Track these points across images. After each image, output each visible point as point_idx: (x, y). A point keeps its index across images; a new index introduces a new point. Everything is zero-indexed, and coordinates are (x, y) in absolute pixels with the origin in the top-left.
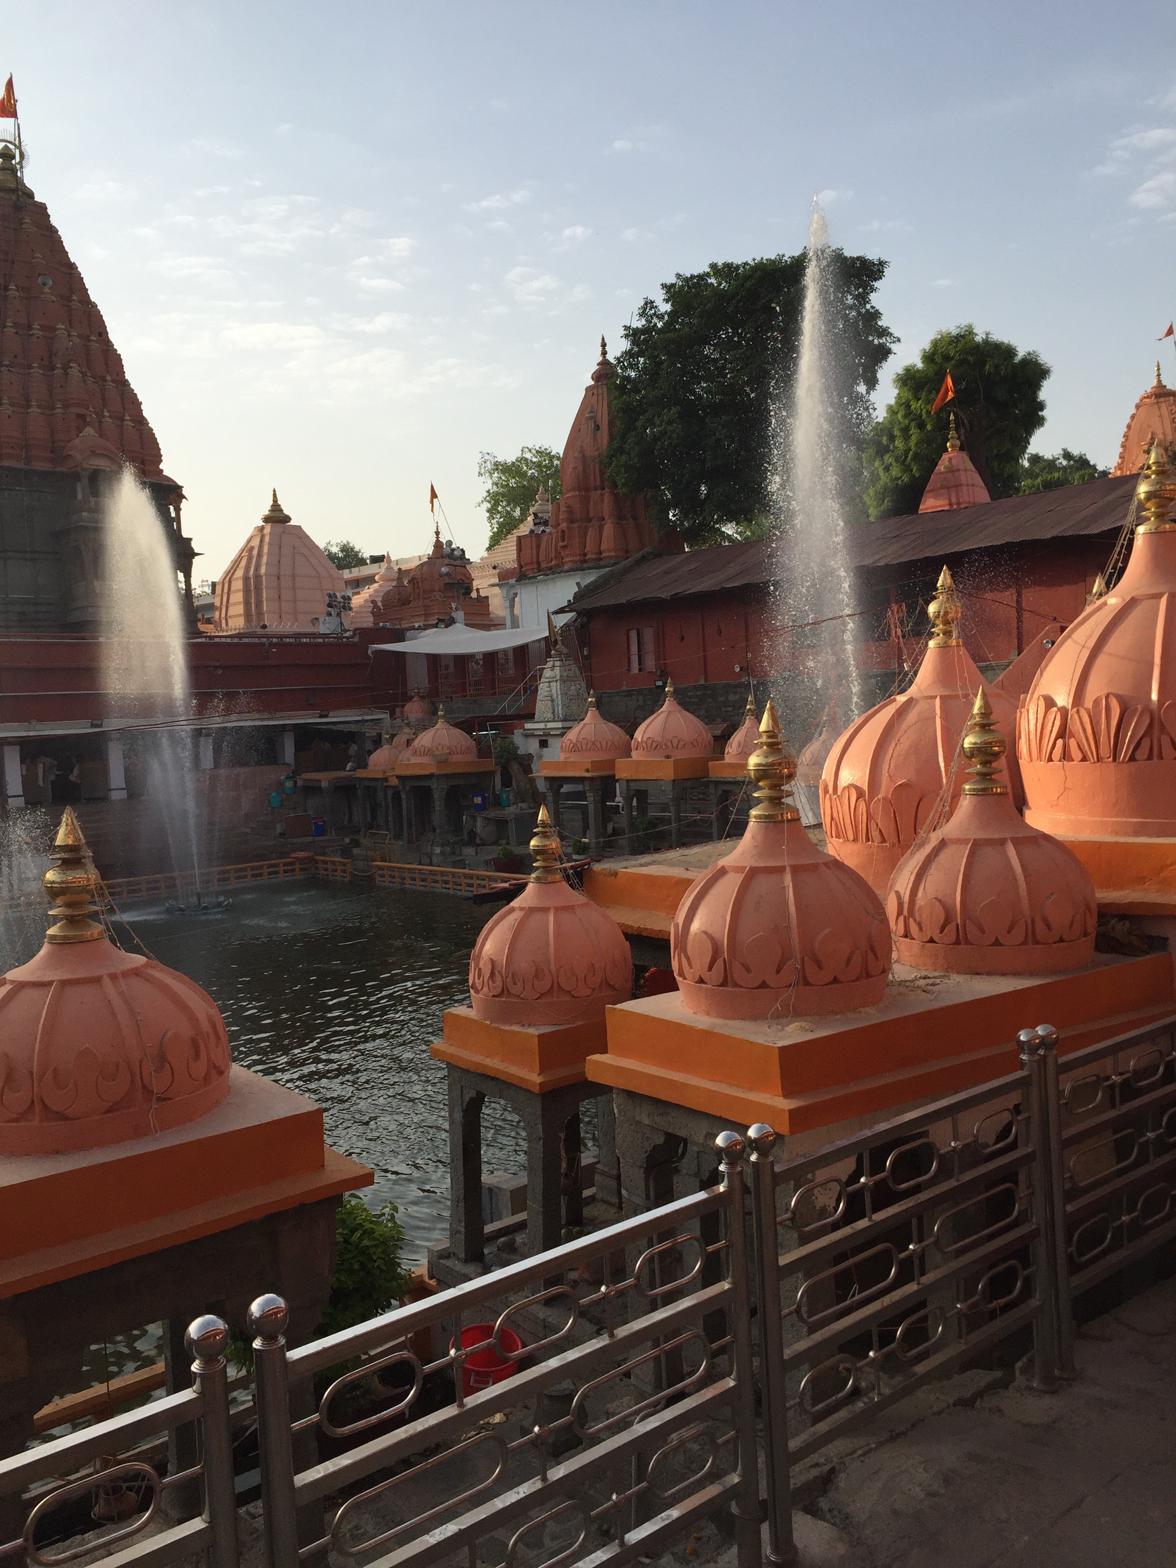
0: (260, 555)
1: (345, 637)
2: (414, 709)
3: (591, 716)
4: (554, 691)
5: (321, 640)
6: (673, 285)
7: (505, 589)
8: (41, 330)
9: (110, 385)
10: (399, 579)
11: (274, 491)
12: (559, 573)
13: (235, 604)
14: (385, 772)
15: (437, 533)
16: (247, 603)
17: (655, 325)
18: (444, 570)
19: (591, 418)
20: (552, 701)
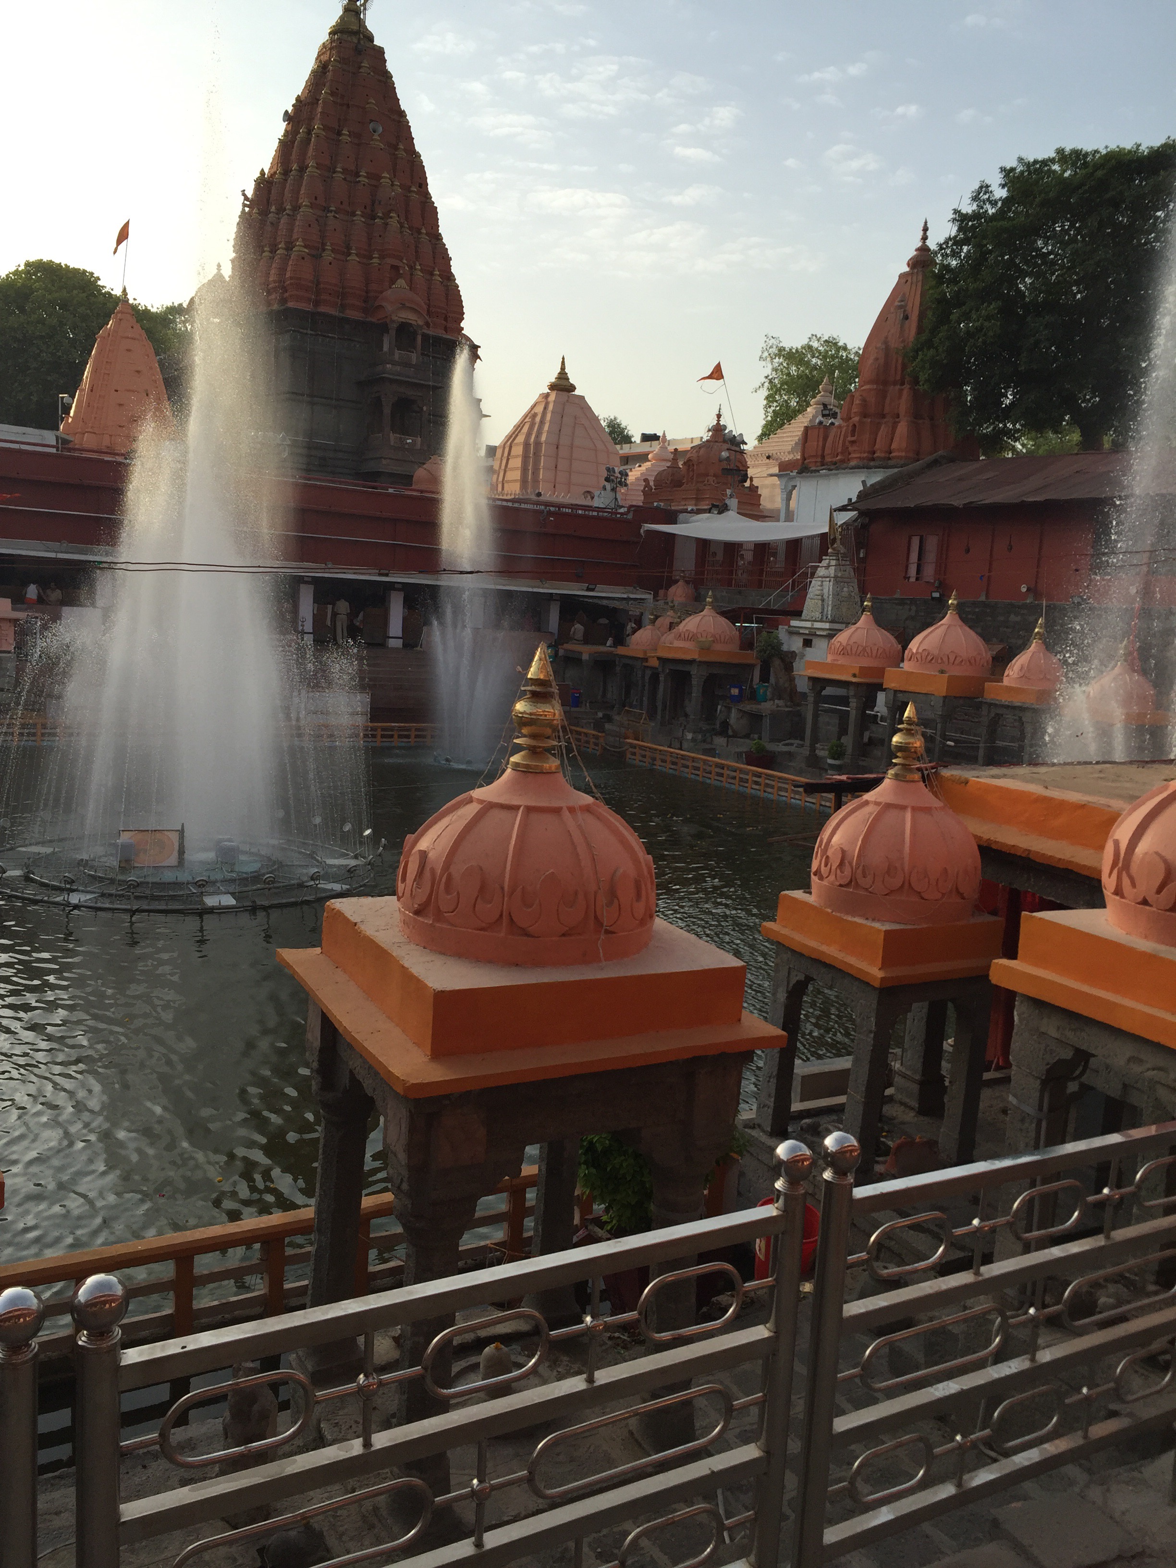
0: (542, 422)
1: (619, 513)
2: (678, 593)
3: (865, 620)
4: (826, 591)
5: (595, 514)
6: (1013, 170)
7: (785, 480)
8: (367, 177)
9: (424, 238)
10: (675, 460)
11: (563, 358)
12: (844, 469)
13: (512, 469)
14: (645, 652)
15: (719, 416)
16: (524, 470)
17: (987, 211)
18: (725, 454)
19: (900, 307)
20: (823, 600)
